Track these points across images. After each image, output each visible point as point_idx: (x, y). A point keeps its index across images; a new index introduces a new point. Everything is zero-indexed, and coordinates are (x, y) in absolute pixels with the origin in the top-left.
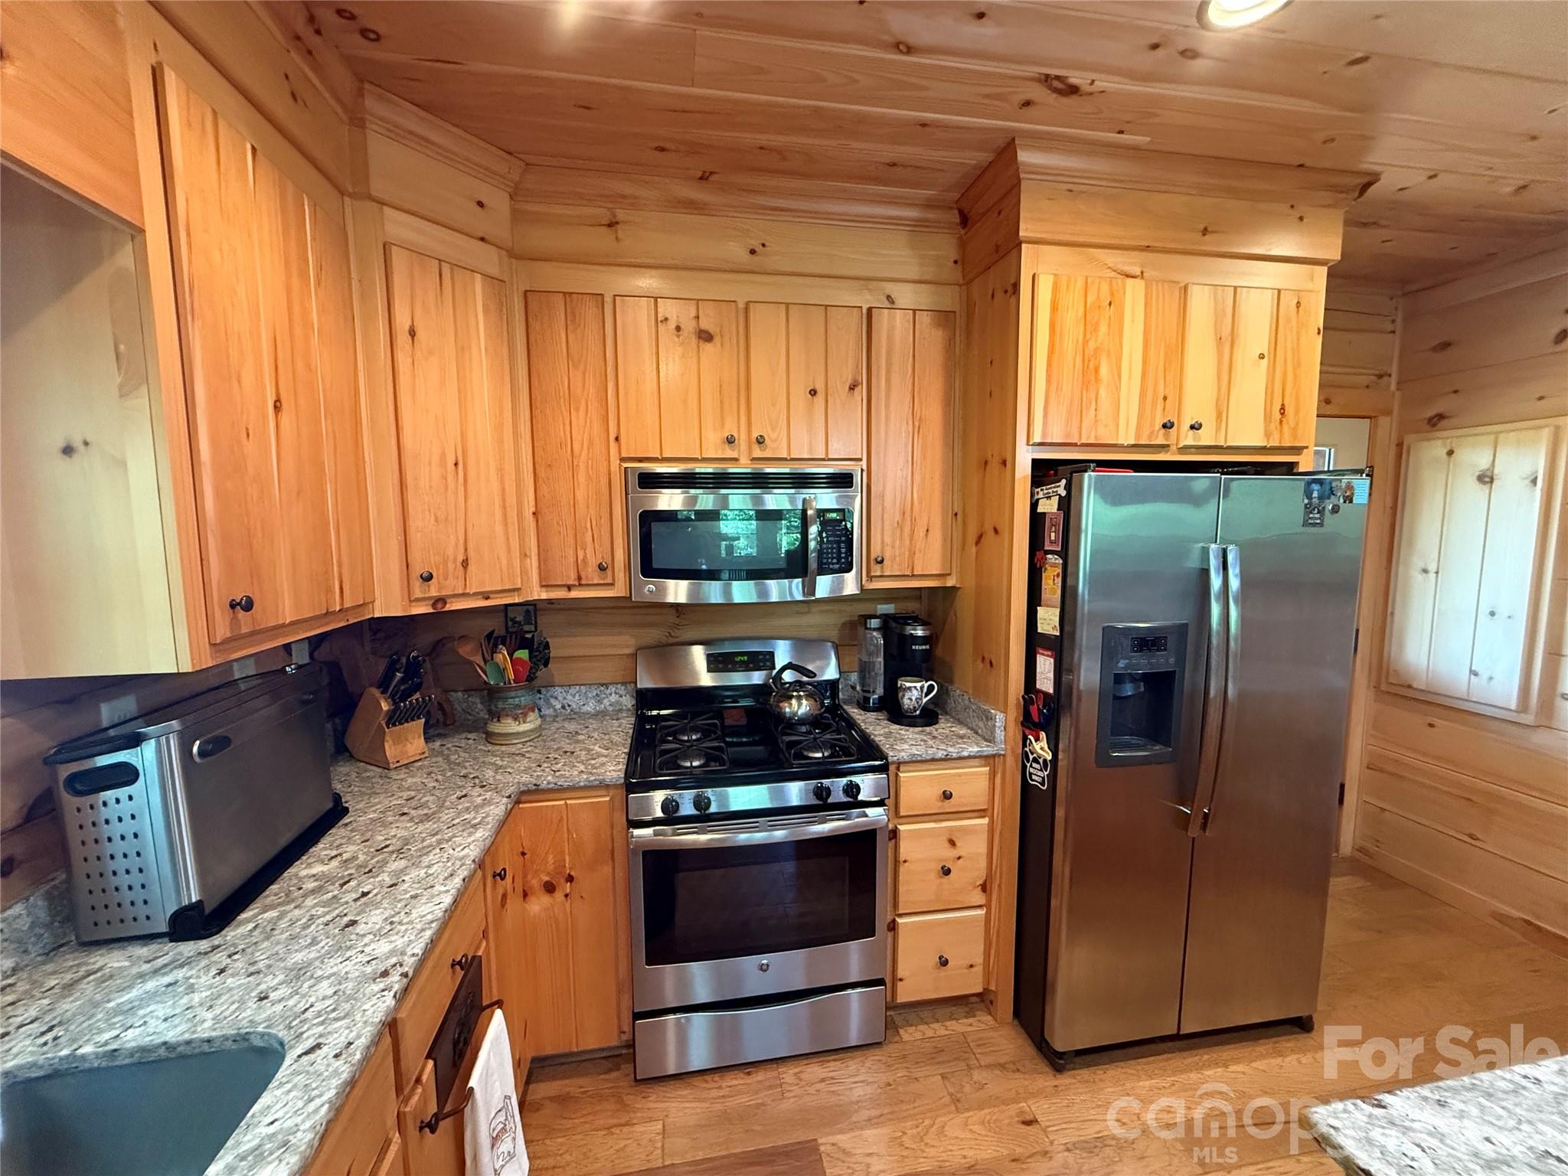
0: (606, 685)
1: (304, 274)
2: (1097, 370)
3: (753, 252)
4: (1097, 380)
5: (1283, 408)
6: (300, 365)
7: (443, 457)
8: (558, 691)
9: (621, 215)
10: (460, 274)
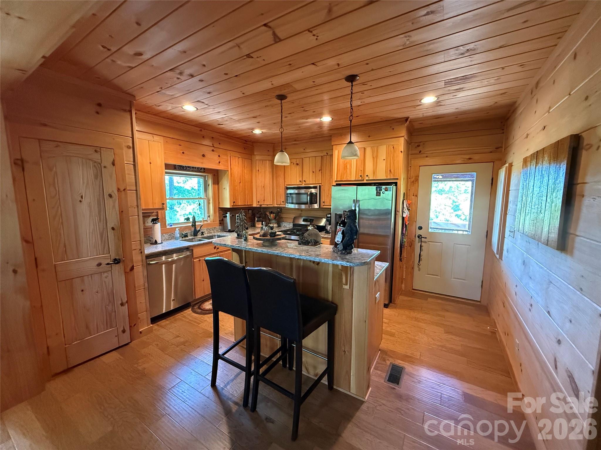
0: (290, 223)
1: (245, 166)
2: (347, 166)
3: (304, 149)
4: (347, 168)
5: (390, 170)
6: (243, 178)
7: (262, 186)
8: (284, 223)
9: (287, 147)
10: (265, 161)
